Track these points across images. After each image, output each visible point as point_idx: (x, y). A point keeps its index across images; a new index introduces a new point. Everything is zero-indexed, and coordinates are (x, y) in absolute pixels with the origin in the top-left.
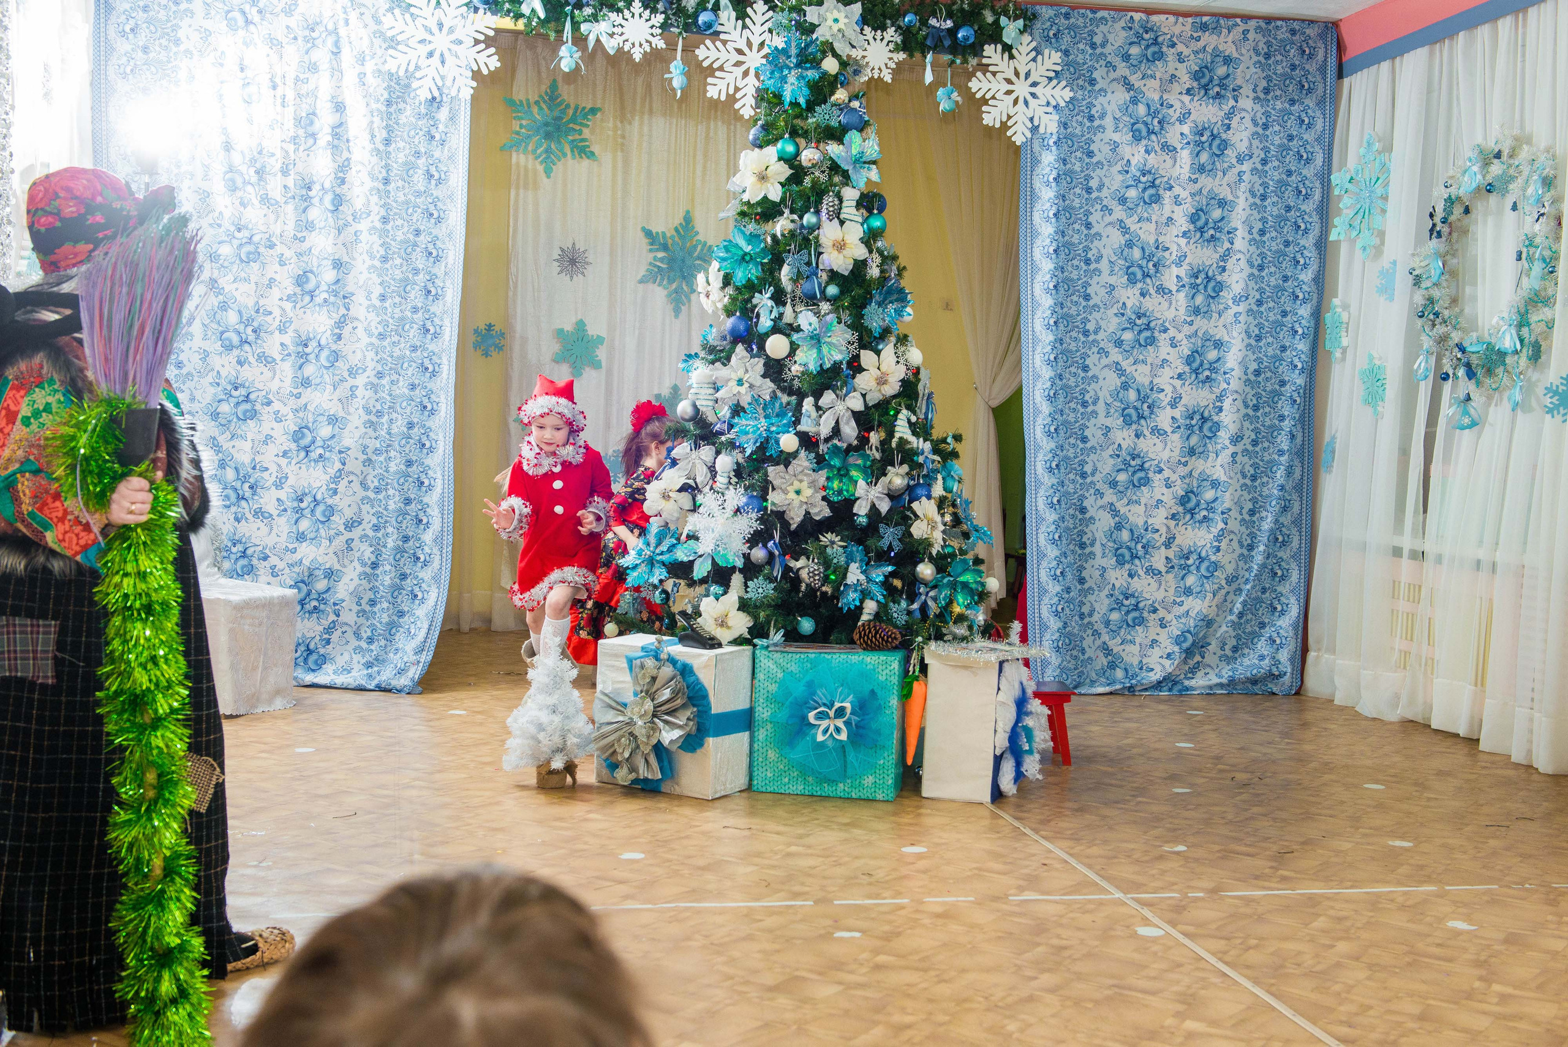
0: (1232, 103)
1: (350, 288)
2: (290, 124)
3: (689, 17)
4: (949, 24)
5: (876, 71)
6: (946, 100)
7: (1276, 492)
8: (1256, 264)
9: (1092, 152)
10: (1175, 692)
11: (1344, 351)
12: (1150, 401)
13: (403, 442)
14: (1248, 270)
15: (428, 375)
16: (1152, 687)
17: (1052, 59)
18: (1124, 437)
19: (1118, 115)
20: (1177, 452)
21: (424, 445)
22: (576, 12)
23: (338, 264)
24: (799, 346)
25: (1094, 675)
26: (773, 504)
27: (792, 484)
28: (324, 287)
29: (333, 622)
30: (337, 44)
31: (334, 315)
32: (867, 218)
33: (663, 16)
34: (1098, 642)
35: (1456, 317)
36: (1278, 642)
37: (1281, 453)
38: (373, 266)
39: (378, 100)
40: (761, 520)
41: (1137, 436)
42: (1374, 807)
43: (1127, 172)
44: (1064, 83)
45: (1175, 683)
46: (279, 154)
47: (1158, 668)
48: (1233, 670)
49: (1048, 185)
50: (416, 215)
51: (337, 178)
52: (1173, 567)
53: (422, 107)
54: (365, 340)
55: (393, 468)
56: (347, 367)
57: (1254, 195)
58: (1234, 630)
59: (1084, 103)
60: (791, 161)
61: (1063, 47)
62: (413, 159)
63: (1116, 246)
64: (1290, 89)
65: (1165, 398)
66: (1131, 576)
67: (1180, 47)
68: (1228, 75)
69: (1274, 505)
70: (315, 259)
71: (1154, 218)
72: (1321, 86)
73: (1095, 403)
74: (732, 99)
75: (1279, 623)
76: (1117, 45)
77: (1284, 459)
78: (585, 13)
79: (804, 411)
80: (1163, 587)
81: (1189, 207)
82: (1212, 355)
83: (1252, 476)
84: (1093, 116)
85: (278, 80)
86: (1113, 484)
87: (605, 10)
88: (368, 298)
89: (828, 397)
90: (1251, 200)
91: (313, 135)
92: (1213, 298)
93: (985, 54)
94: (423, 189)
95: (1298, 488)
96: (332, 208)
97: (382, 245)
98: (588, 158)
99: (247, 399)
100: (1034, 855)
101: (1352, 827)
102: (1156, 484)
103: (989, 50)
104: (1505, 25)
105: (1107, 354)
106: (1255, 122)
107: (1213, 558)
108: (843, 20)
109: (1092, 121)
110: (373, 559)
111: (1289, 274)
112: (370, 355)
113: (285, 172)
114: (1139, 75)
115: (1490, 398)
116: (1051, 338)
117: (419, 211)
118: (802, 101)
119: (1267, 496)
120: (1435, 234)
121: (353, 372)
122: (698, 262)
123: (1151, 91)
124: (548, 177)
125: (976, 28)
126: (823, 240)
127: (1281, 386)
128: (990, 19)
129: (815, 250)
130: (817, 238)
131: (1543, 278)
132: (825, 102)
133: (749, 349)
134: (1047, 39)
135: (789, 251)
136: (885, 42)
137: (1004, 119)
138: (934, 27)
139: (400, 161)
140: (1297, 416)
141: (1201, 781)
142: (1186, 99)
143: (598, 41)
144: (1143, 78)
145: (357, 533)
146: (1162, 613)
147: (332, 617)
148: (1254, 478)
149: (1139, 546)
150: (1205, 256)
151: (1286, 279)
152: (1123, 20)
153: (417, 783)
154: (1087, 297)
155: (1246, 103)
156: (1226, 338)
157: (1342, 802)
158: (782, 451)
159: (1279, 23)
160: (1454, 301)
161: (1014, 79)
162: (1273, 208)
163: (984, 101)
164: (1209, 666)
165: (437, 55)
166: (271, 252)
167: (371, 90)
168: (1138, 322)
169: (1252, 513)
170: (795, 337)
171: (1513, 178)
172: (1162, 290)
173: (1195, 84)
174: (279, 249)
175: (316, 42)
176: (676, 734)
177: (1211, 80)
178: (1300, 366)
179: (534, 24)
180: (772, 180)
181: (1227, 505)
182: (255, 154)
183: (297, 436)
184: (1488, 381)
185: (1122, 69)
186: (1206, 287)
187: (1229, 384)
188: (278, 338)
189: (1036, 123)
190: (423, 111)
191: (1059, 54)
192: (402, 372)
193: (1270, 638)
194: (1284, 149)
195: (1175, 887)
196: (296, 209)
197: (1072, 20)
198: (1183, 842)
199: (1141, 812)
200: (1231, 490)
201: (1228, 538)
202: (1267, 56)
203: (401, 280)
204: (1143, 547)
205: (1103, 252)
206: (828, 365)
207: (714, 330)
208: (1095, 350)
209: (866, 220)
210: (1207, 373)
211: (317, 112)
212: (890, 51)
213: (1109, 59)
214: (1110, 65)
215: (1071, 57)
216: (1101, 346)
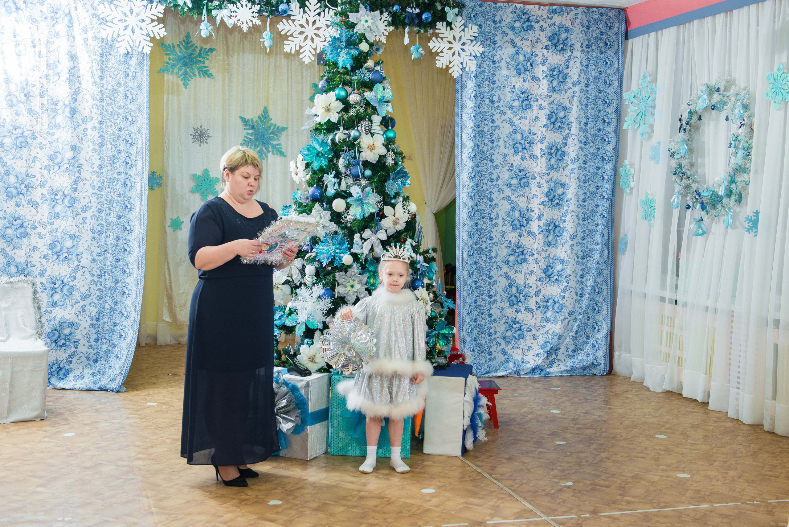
0: (569, 53)
1: (81, 161)
2: (44, 67)
3: (273, 6)
4: (418, 11)
5: (378, 37)
6: (416, 52)
7: (594, 265)
8: (583, 141)
9: (494, 81)
10: (542, 375)
11: (632, 189)
12: (526, 217)
13: (114, 248)
14: (579, 145)
15: (127, 210)
16: (530, 373)
17: (473, 29)
18: (512, 237)
19: (508, 60)
20: (542, 244)
21: (126, 250)
22: (210, 4)
23: (74, 148)
24: (351, 205)
25: (497, 366)
26: (339, 293)
27: (349, 282)
28: (66, 161)
29: (74, 352)
30: (70, 21)
31: (73, 177)
32: (386, 131)
33: (259, 6)
34: (499, 348)
35: (694, 175)
36: (597, 346)
37: (597, 244)
38: (95, 149)
39: (96, 54)
40: (333, 303)
41: (520, 236)
42: (665, 451)
43: (513, 92)
44: (479, 43)
45: (542, 370)
46: (38, 85)
47: (532, 362)
48: (573, 362)
49: (470, 99)
50: (119, 119)
51: (72, 98)
52: (539, 307)
53: (121, 57)
54: (91, 191)
55: (108, 263)
56: (80, 206)
57: (581, 104)
58: (573, 340)
59: (490, 54)
60: (344, 101)
61: (479, 23)
62: (117, 88)
63: (508, 133)
64: (600, 45)
65: (535, 215)
66: (517, 312)
67: (542, 23)
68: (567, 38)
69: (593, 272)
70: (60, 145)
71: (528, 117)
72: (616, 44)
73: (496, 219)
74: (298, 53)
75: (597, 336)
76: (508, 22)
77: (599, 247)
78: (215, 4)
79: (355, 241)
80: (534, 318)
81: (547, 111)
82: (560, 191)
83: (582, 257)
84: (495, 61)
85: (36, 42)
86: (507, 262)
87: (226, 3)
88: (92, 167)
89: (367, 233)
90: (580, 107)
91: (58, 74)
92: (560, 160)
93: (437, 27)
94: (123, 105)
95: (606, 262)
96: (70, 116)
97: (99, 137)
98: (209, 77)
99: (22, 226)
100: (493, 492)
101: (655, 465)
102: (530, 262)
103: (439, 25)
104: (720, 18)
105: (503, 193)
106: (582, 65)
107: (561, 302)
108: (370, 21)
109: (495, 64)
110: (97, 316)
111: (600, 147)
112: (94, 199)
113: (41, 95)
114: (520, 38)
115: (713, 219)
116: (472, 184)
117: (121, 117)
118: (349, 66)
119: (590, 268)
120: (682, 130)
121: (84, 209)
122: (271, 135)
123: (526, 47)
124: (186, 88)
125: (432, 12)
126: (362, 145)
127: (596, 208)
128: (439, 8)
129: (358, 150)
130: (359, 144)
131: (743, 158)
132: (361, 67)
133: (322, 206)
134: (470, 18)
135: (343, 151)
136: (382, 20)
137: (448, 64)
138: (409, 12)
139: (109, 88)
140: (605, 224)
141: (569, 436)
142: (545, 51)
143: (222, 21)
144: (522, 40)
145: (88, 302)
146: (534, 332)
147: (73, 349)
148: (583, 258)
149: (521, 296)
150: (556, 137)
151: (599, 149)
152: (511, 8)
153: (140, 456)
154: (492, 161)
155: (577, 53)
156: (567, 182)
157: (647, 448)
158: (343, 264)
159: (594, 9)
160: (692, 165)
161: (453, 41)
162: (592, 111)
163: (437, 54)
164: (560, 360)
165: (130, 28)
166: (35, 141)
167: (91, 48)
168: (520, 174)
169: (582, 277)
170: (349, 200)
171: (725, 103)
172: (532, 156)
173: (550, 43)
174: (39, 139)
175: (58, 20)
176: (290, 425)
177: (558, 41)
178: (606, 196)
179: (185, 10)
180: (333, 111)
181: (569, 273)
182: (24, 85)
183: (51, 247)
184: (713, 212)
185: (511, 35)
186: (556, 154)
187: (569, 207)
188: (39, 191)
189: (464, 66)
190: (122, 60)
191: (477, 27)
192: (113, 209)
193: (593, 344)
194: (597, 78)
195: (573, 511)
196: (48, 116)
197: (483, 8)
198: (570, 479)
199: (542, 459)
200: (570, 265)
201: (569, 291)
202: (588, 27)
203: (111, 157)
204: (524, 296)
205: (501, 135)
206: (367, 215)
207: (300, 192)
208: (497, 189)
209: (385, 132)
210: (557, 201)
211: (60, 60)
212: (385, 26)
213: (503, 30)
214: (504, 33)
215: (483, 29)
216: (500, 187)
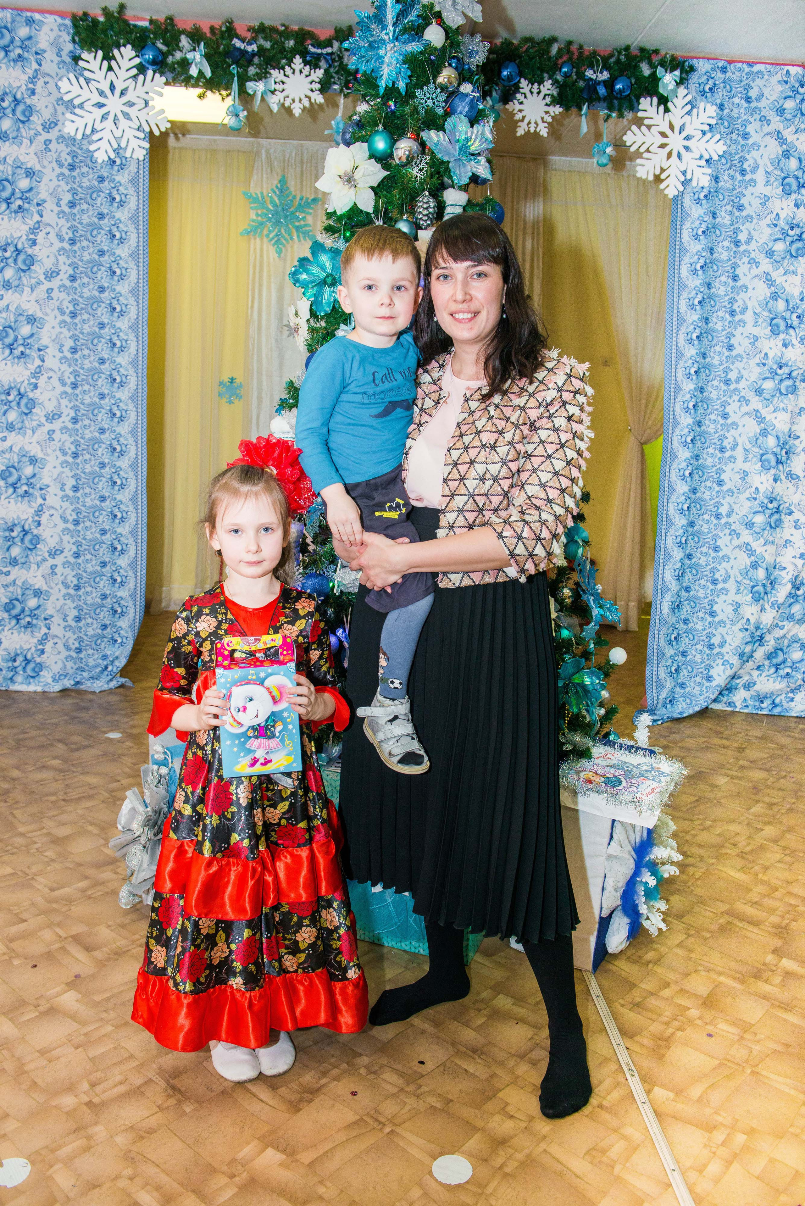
1: (44, 341)
4: (605, 75)
5: (533, 126)
6: (600, 154)
9: (742, 206)
12: (788, 446)
13: (97, 479)
15: (116, 420)
17: (708, 112)
18: (762, 481)
19: (770, 168)
21: (115, 482)
23: (32, 320)
29: (45, 634)
31: (31, 366)
33: (324, 72)
38: (64, 321)
39: (63, 165)
41: (775, 480)
43: (776, 225)
44: (718, 137)
49: (697, 237)
50: (100, 273)
51: (29, 239)
53: (103, 169)
54: (60, 388)
55: (89, 502)
56: (44, 413)
59: (737, 157)
61: (718, 101)
62: (97, 220)
63: (762, 298)
65: (800, 445)
70: (12, 315)
71: (800, 271)
73: (733, 448)
76: (772, 99)
78: (251, 72)
84: (746, 170)
86: (750, 525)
87: (268, 69)
88: (61, 350)
93: (641, 107)
94: (106, 248)
96: (25, 268)
97: (71, 302)
102: (788, 525)
103: (645, 103)
105: (747, 403)
109: (744, 175)
110: (75, 582)
112: (65, 402)
114: (793, 129)
116: (694, 387)
117: (104, 269)
118: (401, 84)
121: (50, 418)
125: (633, 80)
128: (646, 71)
134: (703, 93)
136: (542, 95)
137: (658, 172)
138: (591, 79)
139: (85, 222)
143: (263, 101)
144: (797, 132)
145: (59, 560)
147: (44, 630)
149: (769, 582)
152: (779, 74)
154: (730, 348)
161: (668, 132)
163: (639, 154)
165: (111, 117)
167: (56, 155)
168: (780, 371)
185: (777, 123)
190: (104, 172)
191: (714, 107)
192: (93, 418)
197: (729, 74)
203: (89, 334)
204: (773, 584)
205: (749, 303)
208: (736, 398)
212: (547, 105)
213: (763, 113)
214: (764, 120)
215: (725, 112)
216: (742, 394)
